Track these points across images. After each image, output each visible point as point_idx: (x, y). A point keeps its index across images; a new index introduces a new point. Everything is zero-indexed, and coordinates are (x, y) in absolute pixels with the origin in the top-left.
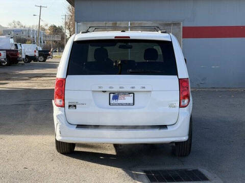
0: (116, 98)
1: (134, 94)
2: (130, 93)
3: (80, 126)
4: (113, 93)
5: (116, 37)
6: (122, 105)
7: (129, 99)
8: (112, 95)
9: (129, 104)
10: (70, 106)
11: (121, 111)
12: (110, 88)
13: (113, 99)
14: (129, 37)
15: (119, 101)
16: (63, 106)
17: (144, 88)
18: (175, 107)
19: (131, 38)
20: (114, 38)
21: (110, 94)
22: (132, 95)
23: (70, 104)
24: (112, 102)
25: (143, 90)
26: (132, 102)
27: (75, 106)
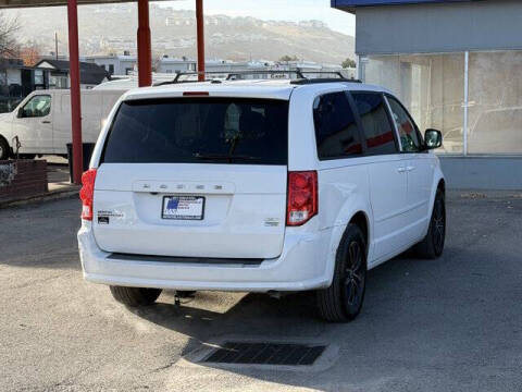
0: (173, 205)
1: (204, 198)
2: (197, 198)
3: (116, 255)
4: (170, 197)
5: (185, 94)
6: (183, 218)
7: (194, 208)
8: (167, 200)
9: (194, 218)
10: (100, 219)
11: (182, 229)
12: (162, 187)
13: (169, 207)
14: (207, 93)
15: (180, 212)
16: (90, 218)
17: (220, 187)
18: (276, 224)
19: (211, 95)
20: (182, 95)
21: (164, 197)
22: (201, 200)
23: (100, 215)
24: (167, 212)
25: (218, 191)
26: (200, 214)
27: (107, 220)
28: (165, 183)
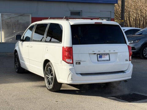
0: (101, 57)
1: (109, 54)
2: (107, 54)
4: (99, 55)
6: (104, 61)
7: (107, 58)
8: (98, 55)
9: (108, 60)
10: (76, 63)
13: (99, 58)
15: (103, 59)
16: (73, 63)
17: (114, 51)
19: (103, 23)
20: (94, 23)
21: (97, 55)
23: (77, 62)
24: (99, 59)
26: (109, 59)
27: (80, 63)
28: (100, 50)
